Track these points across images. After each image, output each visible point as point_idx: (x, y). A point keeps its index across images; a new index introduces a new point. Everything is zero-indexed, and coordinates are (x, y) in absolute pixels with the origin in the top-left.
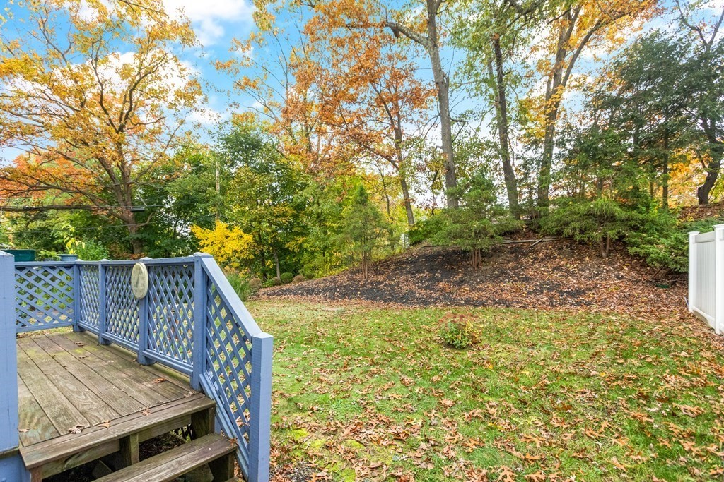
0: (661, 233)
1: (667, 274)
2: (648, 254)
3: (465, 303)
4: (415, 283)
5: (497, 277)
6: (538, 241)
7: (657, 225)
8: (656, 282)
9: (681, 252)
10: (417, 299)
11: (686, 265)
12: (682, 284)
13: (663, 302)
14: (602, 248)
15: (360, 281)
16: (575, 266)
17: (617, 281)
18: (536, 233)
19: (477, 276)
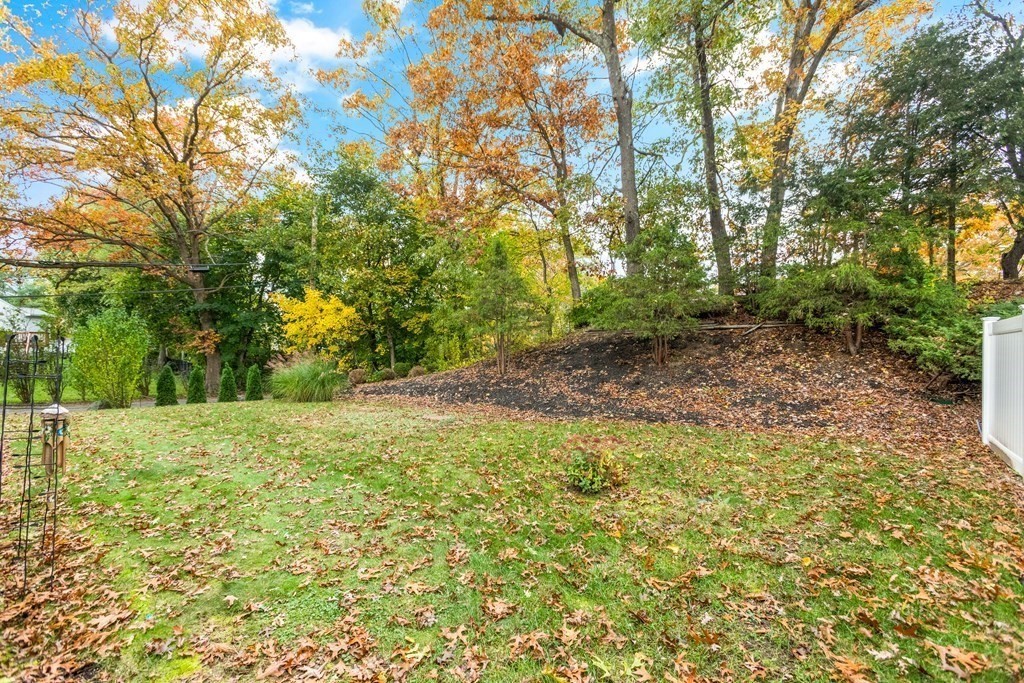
0: (941, 319)
1: (949, 382)
2: (918, 351)
3: (637, 416)
4: (568, 384)
5: (689, 378)
6: (755, 327)
7: (934, 306)
8: (932, 395)
9: (971, 349)
10: (569, 407)
11: (977, 369)
12: (973, 399)
13: (941, 426)
14: (850, 340)
15: (492, 378)
16: (808, 366)
17: (870, 391)
18: (753, 315)
19: (661, 376)
